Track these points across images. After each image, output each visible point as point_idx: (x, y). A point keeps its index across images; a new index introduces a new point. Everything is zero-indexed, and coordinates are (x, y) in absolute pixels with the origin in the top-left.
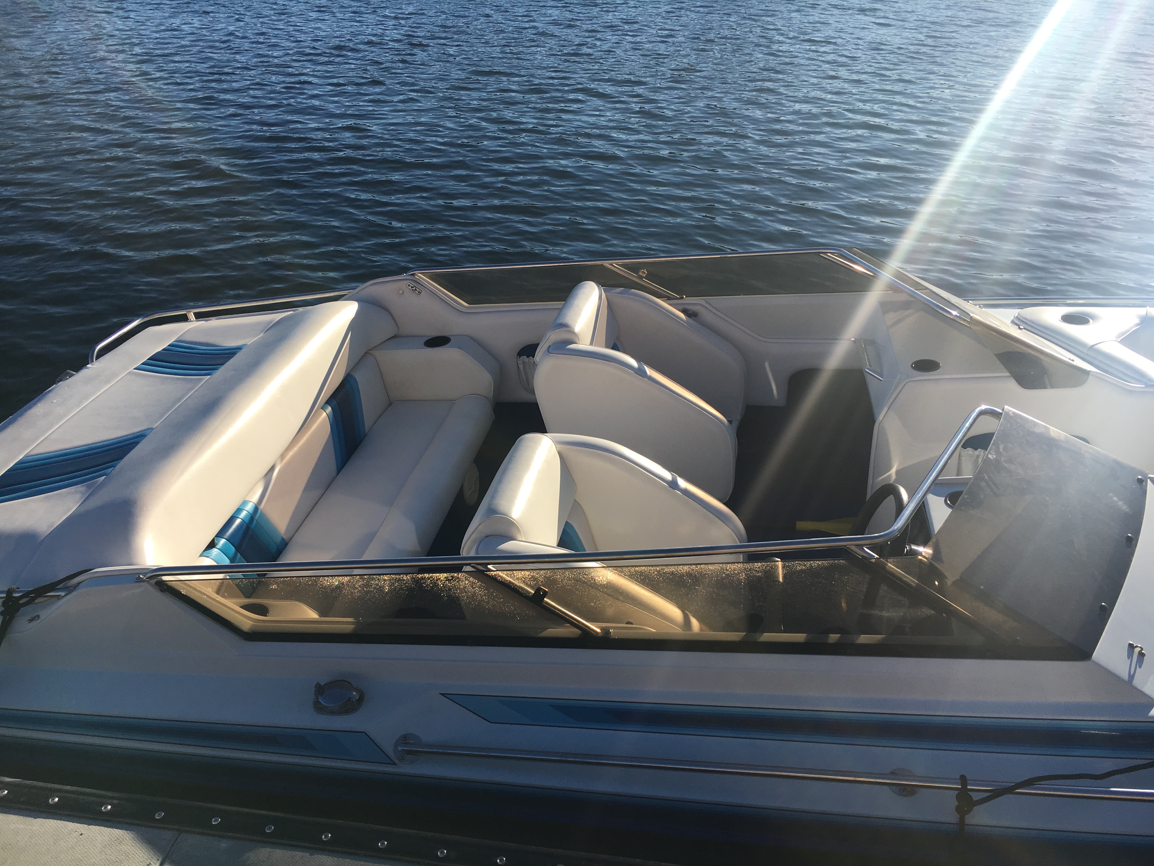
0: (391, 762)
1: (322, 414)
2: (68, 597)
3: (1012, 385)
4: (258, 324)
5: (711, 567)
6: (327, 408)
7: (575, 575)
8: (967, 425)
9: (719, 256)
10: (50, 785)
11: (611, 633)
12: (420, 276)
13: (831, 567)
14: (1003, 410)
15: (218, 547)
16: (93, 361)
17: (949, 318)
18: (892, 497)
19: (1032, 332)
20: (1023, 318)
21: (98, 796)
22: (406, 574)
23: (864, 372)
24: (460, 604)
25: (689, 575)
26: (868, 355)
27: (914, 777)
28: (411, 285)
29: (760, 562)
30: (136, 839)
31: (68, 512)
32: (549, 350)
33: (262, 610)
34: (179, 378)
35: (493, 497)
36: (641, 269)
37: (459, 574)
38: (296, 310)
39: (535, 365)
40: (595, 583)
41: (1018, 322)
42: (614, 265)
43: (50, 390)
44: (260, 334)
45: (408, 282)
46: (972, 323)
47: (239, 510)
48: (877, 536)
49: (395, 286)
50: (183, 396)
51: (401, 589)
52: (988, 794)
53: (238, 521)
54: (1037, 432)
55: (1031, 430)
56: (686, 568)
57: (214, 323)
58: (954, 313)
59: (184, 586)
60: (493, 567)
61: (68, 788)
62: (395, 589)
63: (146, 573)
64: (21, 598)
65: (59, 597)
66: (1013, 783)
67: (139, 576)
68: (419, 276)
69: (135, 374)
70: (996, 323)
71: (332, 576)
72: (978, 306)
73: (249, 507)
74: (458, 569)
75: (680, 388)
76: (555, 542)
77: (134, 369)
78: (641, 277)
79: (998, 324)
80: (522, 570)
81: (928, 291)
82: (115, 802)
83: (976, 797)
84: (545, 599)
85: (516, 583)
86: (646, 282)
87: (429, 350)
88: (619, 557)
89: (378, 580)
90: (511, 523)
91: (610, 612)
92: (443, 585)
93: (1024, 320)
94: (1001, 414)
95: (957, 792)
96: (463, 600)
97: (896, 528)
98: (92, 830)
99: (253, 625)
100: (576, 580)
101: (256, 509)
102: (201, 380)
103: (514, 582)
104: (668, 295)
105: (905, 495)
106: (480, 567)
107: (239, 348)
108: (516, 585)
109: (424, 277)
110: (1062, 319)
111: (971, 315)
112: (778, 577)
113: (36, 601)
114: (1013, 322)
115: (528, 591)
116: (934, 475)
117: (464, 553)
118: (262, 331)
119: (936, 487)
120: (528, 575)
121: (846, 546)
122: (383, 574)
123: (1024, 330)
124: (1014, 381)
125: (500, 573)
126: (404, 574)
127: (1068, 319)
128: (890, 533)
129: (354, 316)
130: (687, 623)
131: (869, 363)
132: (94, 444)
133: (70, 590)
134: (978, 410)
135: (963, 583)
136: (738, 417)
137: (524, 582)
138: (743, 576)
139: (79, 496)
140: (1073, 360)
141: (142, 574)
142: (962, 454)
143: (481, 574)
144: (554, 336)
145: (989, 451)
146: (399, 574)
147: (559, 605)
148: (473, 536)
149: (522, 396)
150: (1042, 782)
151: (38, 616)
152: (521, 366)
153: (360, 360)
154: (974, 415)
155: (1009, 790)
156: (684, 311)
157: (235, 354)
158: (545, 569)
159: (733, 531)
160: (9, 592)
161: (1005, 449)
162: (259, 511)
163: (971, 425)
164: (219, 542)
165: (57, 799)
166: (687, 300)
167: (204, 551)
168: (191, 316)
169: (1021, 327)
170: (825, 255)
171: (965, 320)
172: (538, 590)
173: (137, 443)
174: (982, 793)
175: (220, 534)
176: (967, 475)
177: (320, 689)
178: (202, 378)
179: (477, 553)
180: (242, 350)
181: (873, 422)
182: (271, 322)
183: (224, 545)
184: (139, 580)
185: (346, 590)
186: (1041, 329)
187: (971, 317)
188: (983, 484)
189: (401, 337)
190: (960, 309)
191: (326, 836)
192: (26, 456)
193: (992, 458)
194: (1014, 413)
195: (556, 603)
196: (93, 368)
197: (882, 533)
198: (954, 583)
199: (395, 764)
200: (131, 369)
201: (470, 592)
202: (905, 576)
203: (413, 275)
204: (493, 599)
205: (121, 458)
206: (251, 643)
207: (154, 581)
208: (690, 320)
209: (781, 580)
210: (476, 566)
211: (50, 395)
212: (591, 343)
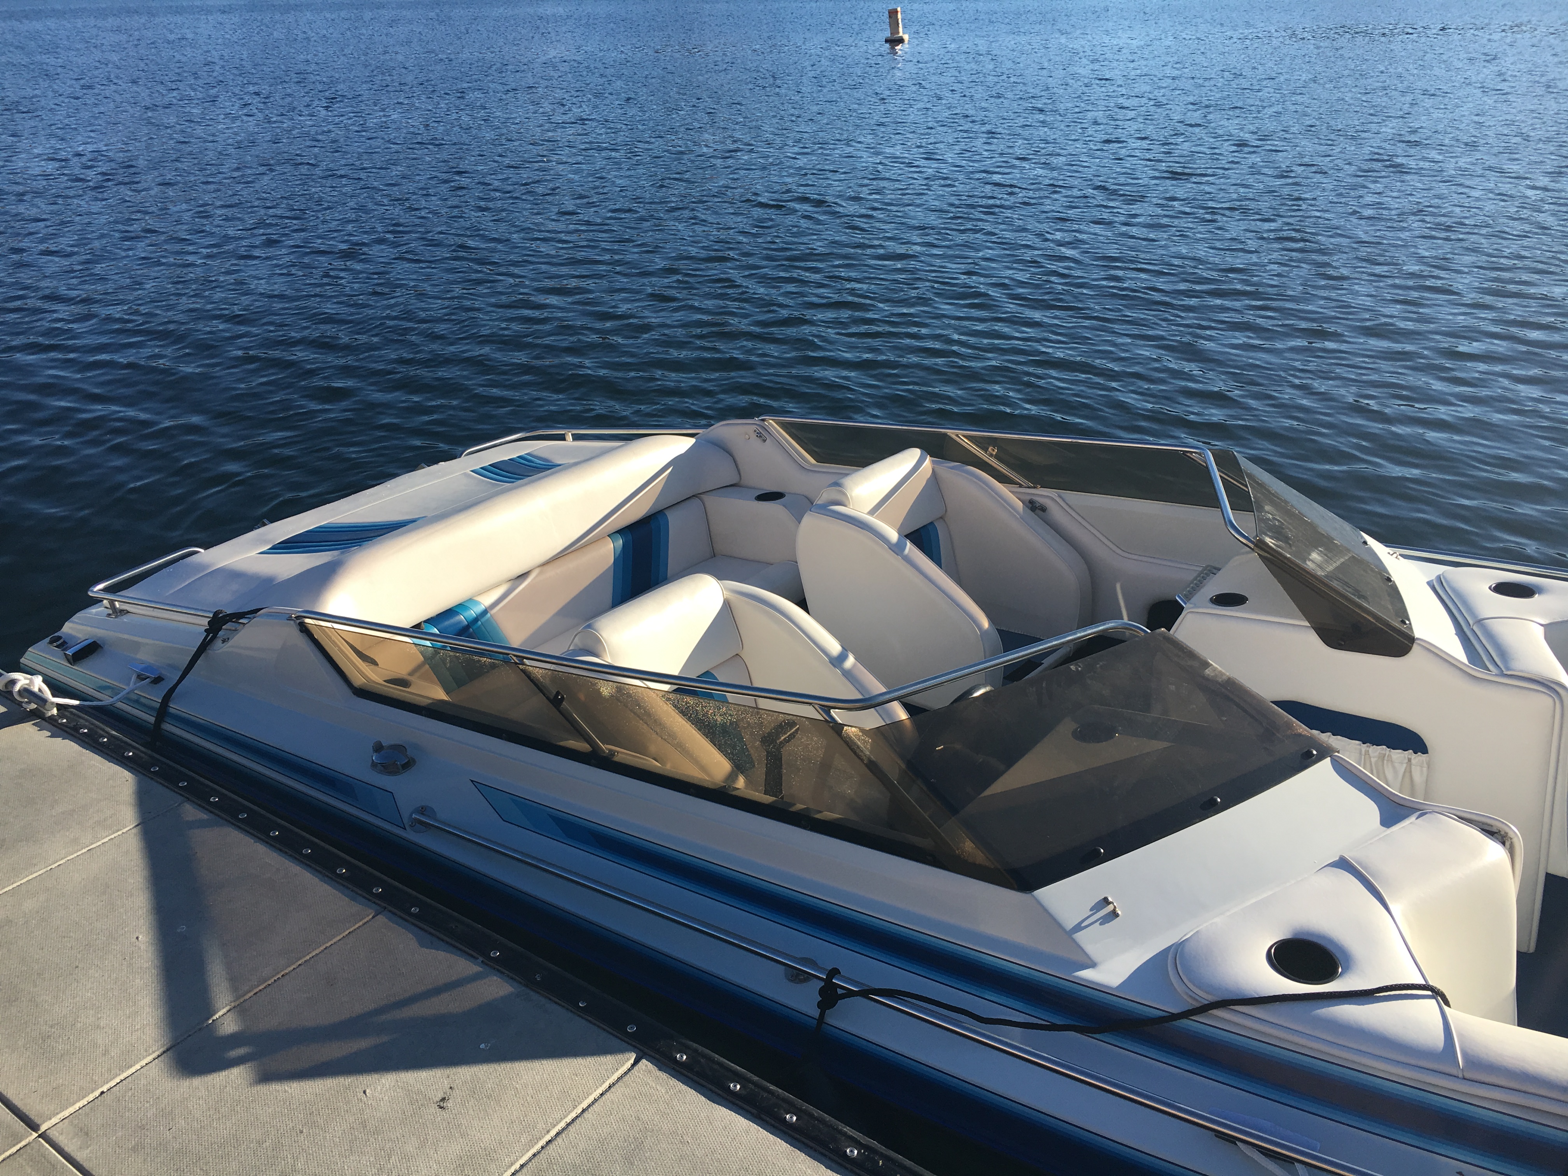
0: (401, 825)
1: (607, 543)
2: (252, 626)
6: (616, 539)
10: (138, 746)
11: (615, 755)
12: (771, 422)
27: (816, 966)
28: (760, 431)
31: (309, 567)
34: (491, 482)
36: (993, 445)
42: (959, 435)
45: (754, 427)
47: (462, 606)
49: (743, 431)
64: (221, 620)
65: (243, 625)
67: (291, 615)
68: (770, 424)
69: (470, 475)
77: (472, 471)
78: (990, 456)
84: (564, 705)
86: (992, 461)
87: (756, 502)
90: (597, 640)
93: (1443, 580)
99: (364, 682)
101: (485, 612)
106: (516, 659)
109: (774, 425)
124: (1315, 634)
129: (682, 453)
133: (251, 619)
139: (329, 558)
151: (228, 639)
156: (1026, 502)
160: (216, 614)
162: (488, 615)
164: (427, 628)
168: (569, 437)
172: (557, 693)
173: (405, 526)
175: (431, 621)
177: (379, 748)
178: (503, 485)
184: (290, 619)
186: (1450, 592)
189: (739, 486)
192: (327, 523)
199: (405, 829)
200: (469, 470)
203: (763, 420)
205: (382, 535)
206: (359, 699)
207: (298, 621)
208: (1028, 512)
210: (513, 657)
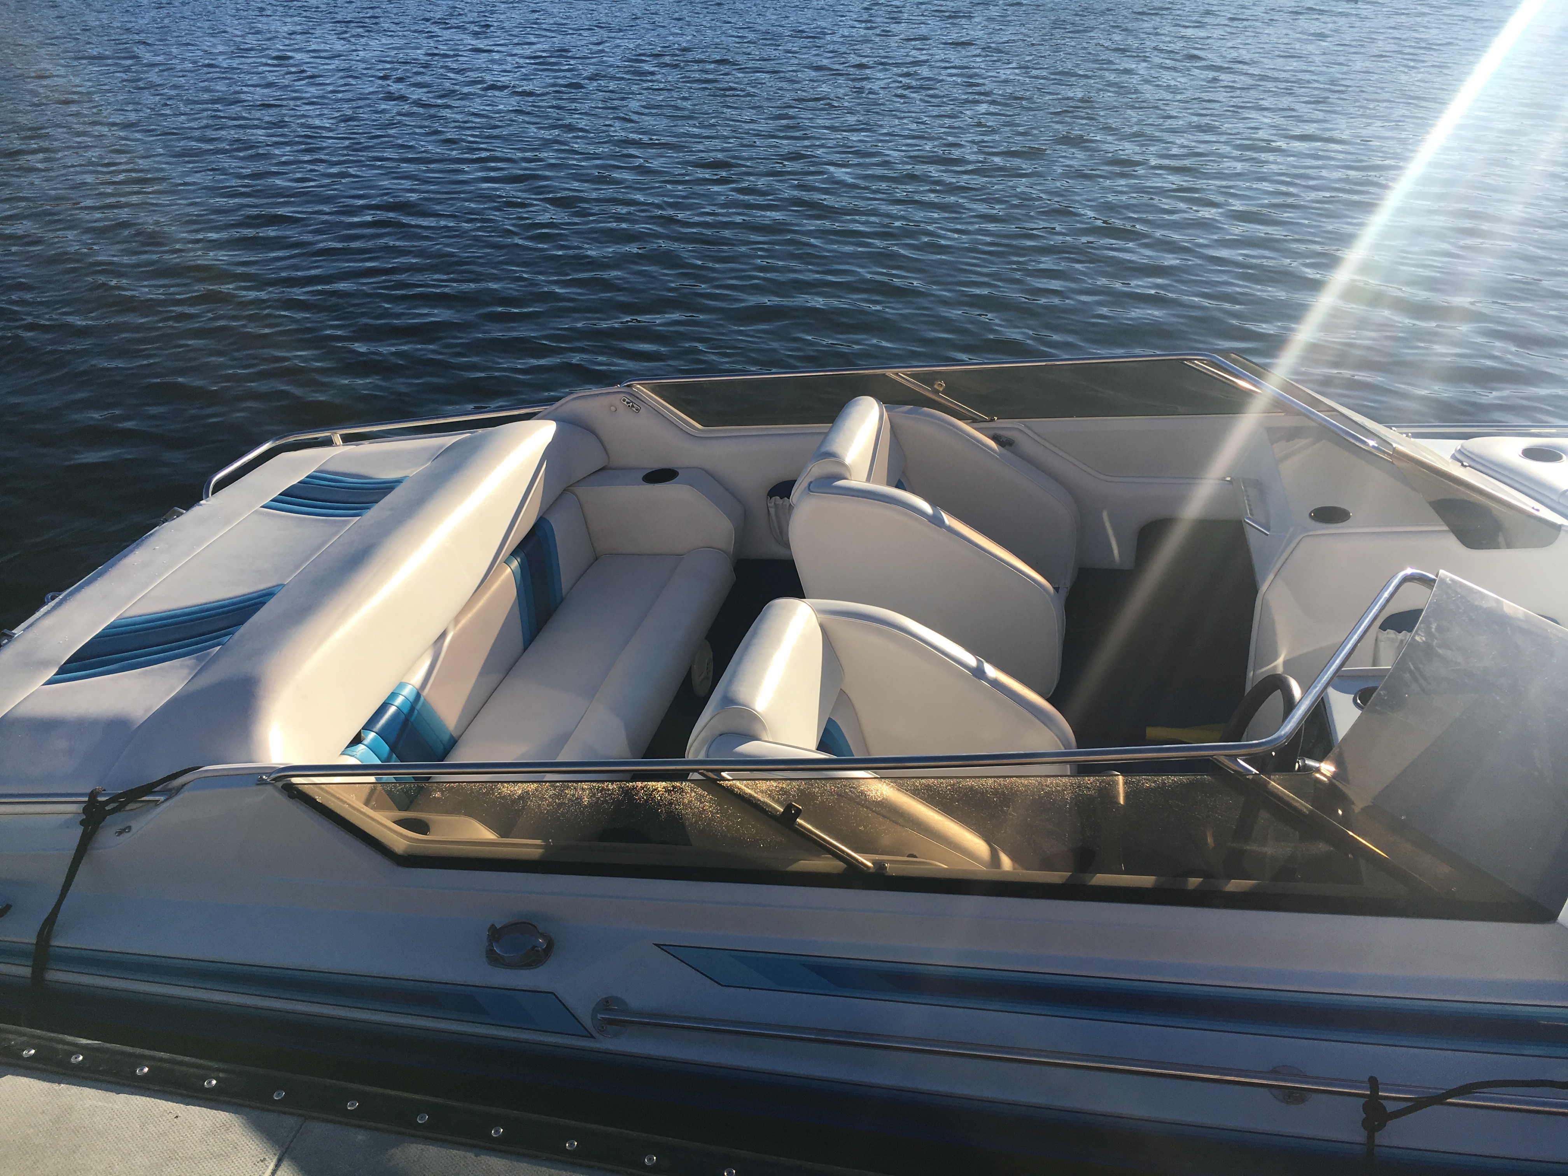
0: (586, 1034)
1: (506, 570)
2: (167, 804)
3: (1452, 543)
4: (425, 449)
5: (1025, 781)
6: (512, 562)
7: (838, 788)
8: (1386, 595)
9: (1044, 364)
10: (138, 1051)
11: (886, 868)
12: (639, 387)
13: (1191, 784)
14: (1437, 576)
15: (365, 742)
16: (207, 496)
17: (1364, 450)
18: (1278, 694)
19: (1482, 472)
20: (1469, 451)
21: (198, 1067)
22: (612, 782)
23: (1244, 523)
24: (683, 824)
25: (996, 792)
26: (1248, 501)
27: (1305, 1078)
28: (627, 400)
29: (1093, 776)
30: (247, 1126)
31: (171, 692)
32: (809, 488)
33: (421, 827)
34: (319, 520)
35: (730, 682)
36: (937, 380)
37: (682, 784)
38: (474, 432)
39: (791, 507)
40: (866, 800)
41: (1461, 457)
42: (900, 374)
43: (151, 534)
44: (426, 463)
45: (622, 396)
46: (1395, 457)
47: (393, 695)
48: (1256, 744)
49: (605, 401)
50: (325, 543)
51: (606, 801)
52: (1410, 1104)
53: (392, 710)
54: (1485, 606)
55: (1476, 603)
56: (990, 781)
57: (367, 447)
58: (1372, 443)
59: (320, 791)
60: (728, 774)
61: (162, 1054)
62: (597, 803)
63: (271, 774)
64: (107, 803)
65: (156, 803)
66: (1444, 1089)
67: (261, 777)
68: (638, 389)
69: (262, 513)
70: (1429, 457)
71: (513, 782)
72: (1404, 435)
73: (408, 692)
74: (682, 776)
75: (988, 541)
76: (813, 745)
77: (262, 507)
78: (937, 392)
79: (1433, 459)
80: (767, 780)
81: (1335, 413)
82: (221, 1075)
83: (1390, 1107)
84: (798, 820)
85: (759, 796)
86: (944, 399)
87: (650, 486)
88: (900, 765)
89: (575, 788)
90: (753, 717)
91: (886, 840)
92: (661, 797)
93: (1469, 455)
94: (1434, 581)
95: (1363, 1100)
96: (688, 819)
97: (1283, 733)
98: (191, 1111)
99: (409, 845)
100: (840, 795)
101: (418, 696)
102: (349, 521)
103: (756, 795)
104: (975, 416)
105: (1297, 690)
106: (711, 775)
107: (398, 482)
108: (760, 801)
109: (645, 390)
110: (1522, 453)
111: (1394, 445)
112: (1116, 797)
113: (128, 808)
114: (1454, 457)
115: (775, 808)
116: (1338, 662)
117: (690, 755)
118: (428, 460)
119: (1341, 680)
120: (776, 787)
121: (1212, 756)
122: (581, 782)
123: (1468, 468)
124: (1455, 538)
125: (738, 783)
126: (609, 781)
127: (1531, 453)
128: (1275, 739)
129: (550, 440)
130: (995, 860)
131: (1251, 510)
132: (206, 604)
133: (171, 793)
134: (1401, 575)
135: (1373, 811)
136: (1067, 583)
137: (770, 796)
138: (1068, 796)
139: (186, 671)
140: (1538, 510)
141: (264, 774)
142: (1380, 637)
143: (712, 784)
144: (816, 469)
145: (1416, 632)
146: (603, 782)
147: (817, 828)
148: (703, 734)
149: (774, 551)
150: (1485, 1090)
151: (130, 828)
152: (772, 511)
153: (557, 499)
154: (1395, 582)
155: (1439, 1099)
156: (995, 438)
157: (392, 489)
158: (798, 779)
159: (1057, 736)
160: (93, 795)
161: (1440, 629)
162: (422, 698)
163: (1392, 595)
164: (367, 736)
165: (146, 1070)
166: (1001, 424)
167: (348, 747)
168: (337, 439)
169: (1465, 464)
170: (1191, 362)
171: (1384, 452)
172: (788, 807)
173: (264, 603)
174: (1398, 1103)
175: (369, 726)
176: (1386, 665)
177: (495, 934)
178: (348, 520)
179: (707, 756)
180: (402, 484)
181: (1255, 591)
182: (441, 447)
183: (374, 740)
184: (261, 782)
185: (531, 801)
186: (1495, 468)
187: (1394, 449)
188: (1407, 676)
189: (611, 469)
190: (1379, 437)
191: (497, 1132)
192: (118, 619)
193: (1420, 641)
194: (1452, 580)
195: (813, 826)
196: (209, 505)
197: (1264, 740)
198: (1365, 810)
199: (592, 1037)
200: (258, 507)
201: (698, 808)
202: (1297, 801)
203: (629, 386)
204: (728, 819)
205: (242, 623)
206: (407, 869)
207: (280, 784)
208: (1003, 451)
209: (1122, 802)
210: (705, 772)
211: (152, 539)
212: (868, 480)
